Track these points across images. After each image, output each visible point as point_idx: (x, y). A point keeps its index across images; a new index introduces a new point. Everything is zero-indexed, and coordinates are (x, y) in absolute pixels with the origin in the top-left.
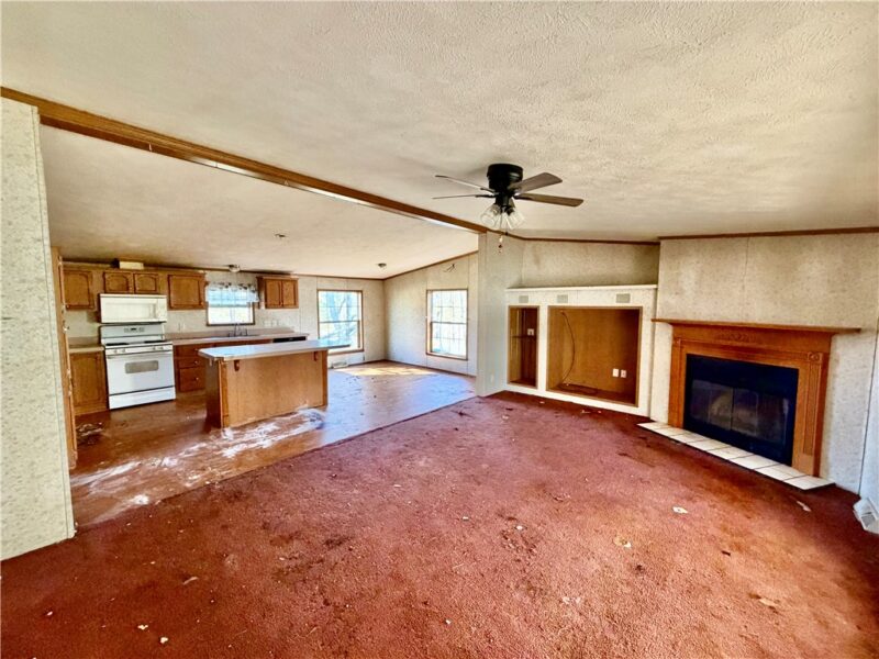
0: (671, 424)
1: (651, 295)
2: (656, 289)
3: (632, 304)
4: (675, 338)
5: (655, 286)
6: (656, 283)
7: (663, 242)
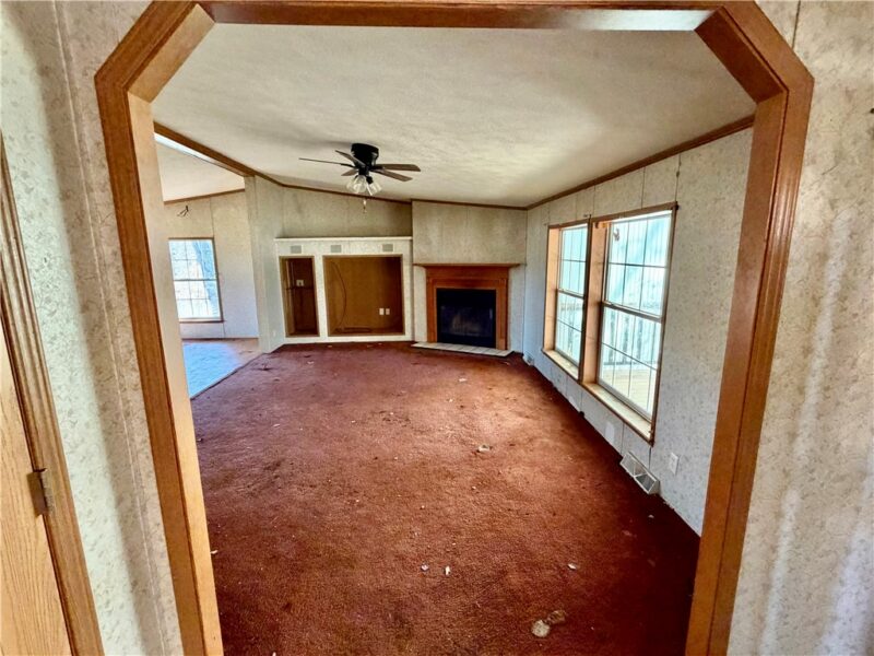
0: (430, 341)
1: (408, 245)
2: (411, 241)
3: (395, 252)
4: (428, 278)
5: (409, 238)
6: (411, 235)
7: (414, 203)
